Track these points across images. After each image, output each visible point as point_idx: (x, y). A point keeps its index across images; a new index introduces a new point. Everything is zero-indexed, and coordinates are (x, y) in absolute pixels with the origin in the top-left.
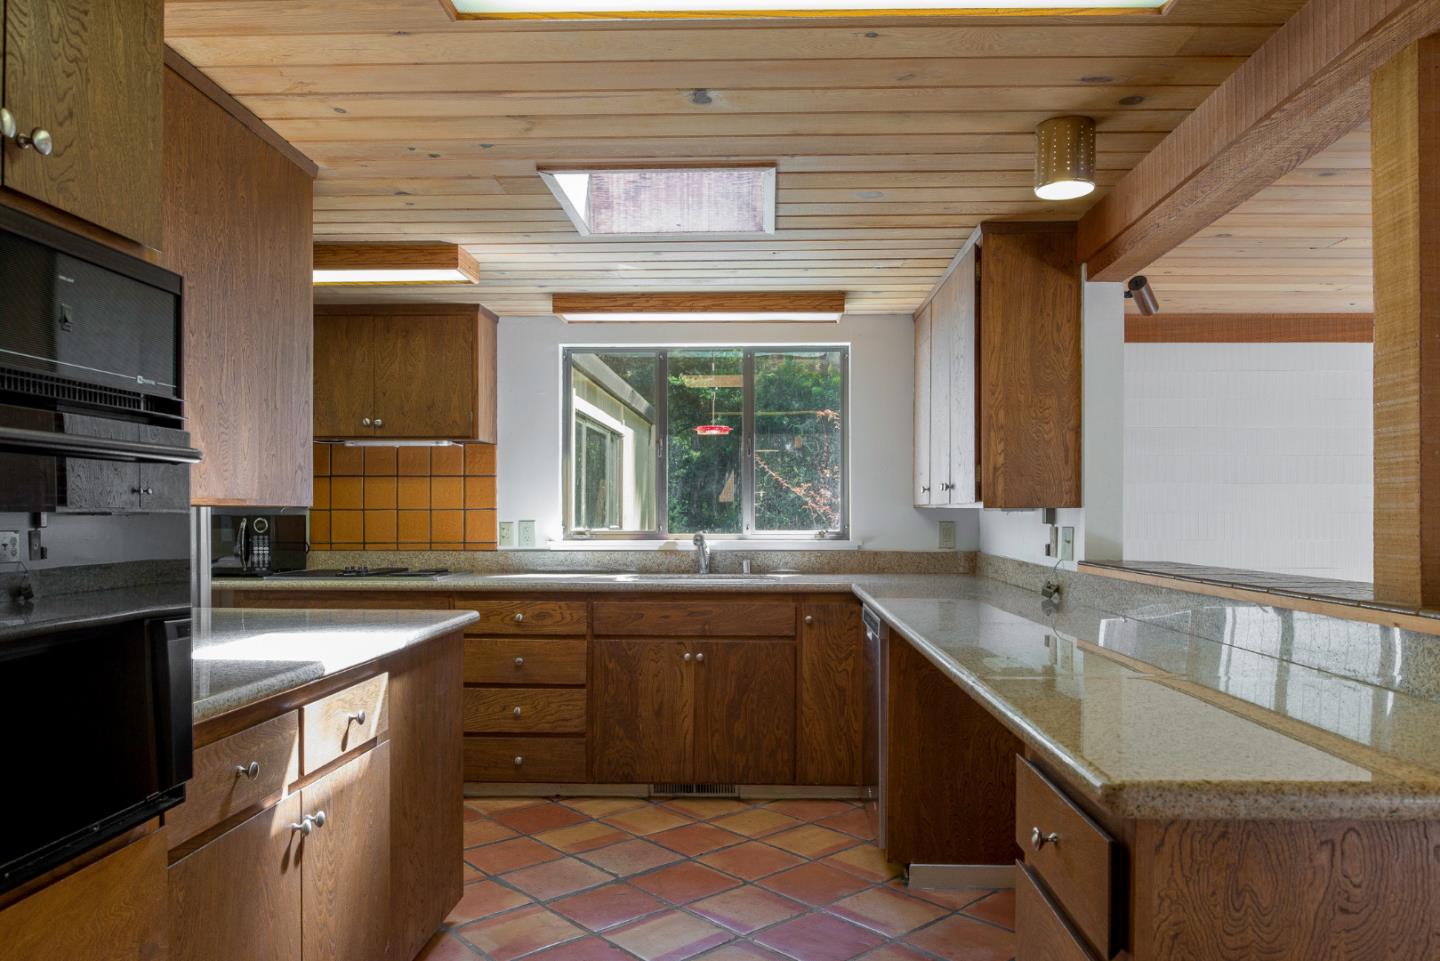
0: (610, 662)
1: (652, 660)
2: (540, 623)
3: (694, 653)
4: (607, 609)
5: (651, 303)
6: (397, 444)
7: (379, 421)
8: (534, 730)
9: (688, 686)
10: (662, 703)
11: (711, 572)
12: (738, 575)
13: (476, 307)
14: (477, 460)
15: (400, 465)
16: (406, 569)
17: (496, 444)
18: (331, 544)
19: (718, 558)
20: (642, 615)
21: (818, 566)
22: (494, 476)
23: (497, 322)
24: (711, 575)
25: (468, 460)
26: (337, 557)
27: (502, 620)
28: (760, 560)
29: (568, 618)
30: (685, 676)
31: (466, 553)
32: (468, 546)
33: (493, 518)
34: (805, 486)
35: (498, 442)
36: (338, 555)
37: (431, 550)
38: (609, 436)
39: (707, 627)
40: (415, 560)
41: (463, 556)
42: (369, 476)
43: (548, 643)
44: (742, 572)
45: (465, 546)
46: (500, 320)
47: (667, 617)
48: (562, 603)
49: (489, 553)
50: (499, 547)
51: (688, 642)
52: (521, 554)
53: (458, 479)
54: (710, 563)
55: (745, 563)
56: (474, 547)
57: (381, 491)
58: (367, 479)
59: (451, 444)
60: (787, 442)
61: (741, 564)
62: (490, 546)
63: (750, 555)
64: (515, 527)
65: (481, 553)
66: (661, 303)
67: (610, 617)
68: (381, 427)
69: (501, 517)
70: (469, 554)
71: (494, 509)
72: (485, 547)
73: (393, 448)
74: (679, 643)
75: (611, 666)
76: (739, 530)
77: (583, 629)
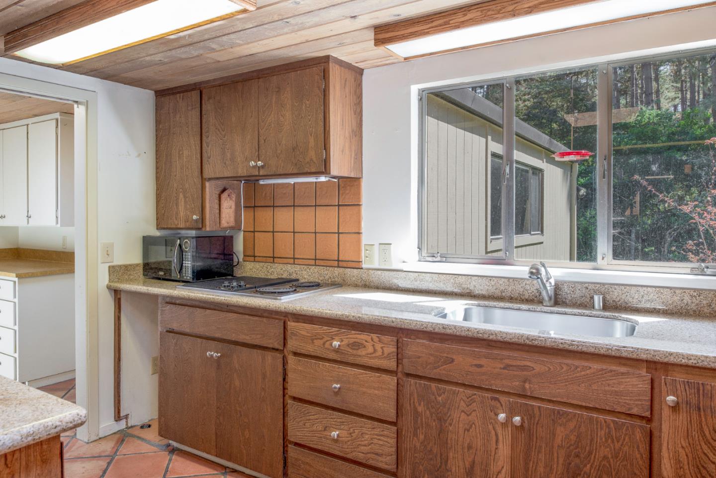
0: (420, 404)
1: (463, 411)
2: (355, 352)
3: (511, 414)
4: (415, 348)
5: (470, 16)
6: (292, 181)
7: (260, 163)
8: (349, 456)
9: (504, 451)
10: (474, 462)
11: (556, 303)
12: (587, 312)
13: (327, 58)
14: (347, 192)
15: (296, 196)
16: (297, 280)
17: (362, 178)
18: (255, 257)
19: (566, 289)
20: (453, 361)
21: (693, 307)
22: (359, 205)
23: (362, 74)
24: (555, 309)
25: (341, 192)
26: (258, 267)
27: (324, 344)
28: (615, 295)
29: (379, 353)
30: (500, 438)
31: (339, 269)
32: (341, 264)
33: (359, 241)
34: (692, 204)
35: (363, 177)
36: (257, 265)
37: (316, 265)
38: (531, 172)
39: (527, 386)
40: (304, 272)
41: (337, 271)
42: (277, 206)
43: (362, 374)
44: (593, 307)
45: (339, 263)
46: (365, 72)
47: (480, 366)
48: (374, 336)
49: (355, 270)
50: (364, 266)
51: (503, 399)
52: (379, 272)
53: (334, 207)
54: (556, 294)
55: (596, 298)
56: (344, 264)
57: (284, 218)
58: (276, 209)
59: (327, 179)
60: (654, 163)
61: (592, 298)
62: (356, 264)
63: (603, 288)
64: (376, 248)
65: (349, 270)
66: (479, 14)
67: (419, 357)
68: (263, 167)
69: (365, 240)
70: (341, 270)
71: (359, 233)
72: (353, 264)
73: (289, 184)
74: (493, 399)
75: (420, 409)
76: (593, 259)
77: (391, 364)
